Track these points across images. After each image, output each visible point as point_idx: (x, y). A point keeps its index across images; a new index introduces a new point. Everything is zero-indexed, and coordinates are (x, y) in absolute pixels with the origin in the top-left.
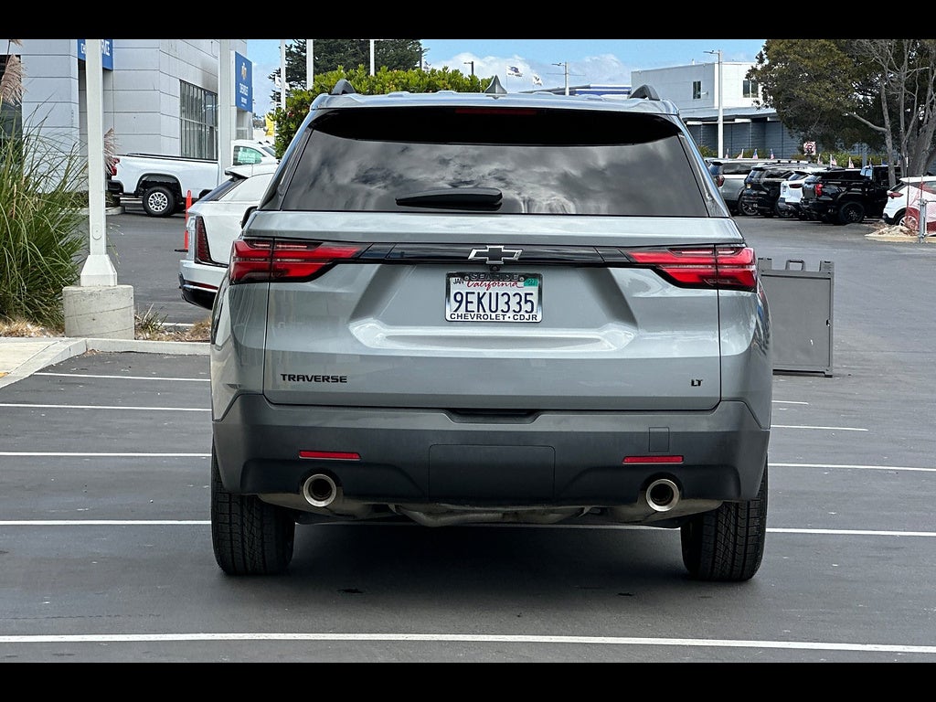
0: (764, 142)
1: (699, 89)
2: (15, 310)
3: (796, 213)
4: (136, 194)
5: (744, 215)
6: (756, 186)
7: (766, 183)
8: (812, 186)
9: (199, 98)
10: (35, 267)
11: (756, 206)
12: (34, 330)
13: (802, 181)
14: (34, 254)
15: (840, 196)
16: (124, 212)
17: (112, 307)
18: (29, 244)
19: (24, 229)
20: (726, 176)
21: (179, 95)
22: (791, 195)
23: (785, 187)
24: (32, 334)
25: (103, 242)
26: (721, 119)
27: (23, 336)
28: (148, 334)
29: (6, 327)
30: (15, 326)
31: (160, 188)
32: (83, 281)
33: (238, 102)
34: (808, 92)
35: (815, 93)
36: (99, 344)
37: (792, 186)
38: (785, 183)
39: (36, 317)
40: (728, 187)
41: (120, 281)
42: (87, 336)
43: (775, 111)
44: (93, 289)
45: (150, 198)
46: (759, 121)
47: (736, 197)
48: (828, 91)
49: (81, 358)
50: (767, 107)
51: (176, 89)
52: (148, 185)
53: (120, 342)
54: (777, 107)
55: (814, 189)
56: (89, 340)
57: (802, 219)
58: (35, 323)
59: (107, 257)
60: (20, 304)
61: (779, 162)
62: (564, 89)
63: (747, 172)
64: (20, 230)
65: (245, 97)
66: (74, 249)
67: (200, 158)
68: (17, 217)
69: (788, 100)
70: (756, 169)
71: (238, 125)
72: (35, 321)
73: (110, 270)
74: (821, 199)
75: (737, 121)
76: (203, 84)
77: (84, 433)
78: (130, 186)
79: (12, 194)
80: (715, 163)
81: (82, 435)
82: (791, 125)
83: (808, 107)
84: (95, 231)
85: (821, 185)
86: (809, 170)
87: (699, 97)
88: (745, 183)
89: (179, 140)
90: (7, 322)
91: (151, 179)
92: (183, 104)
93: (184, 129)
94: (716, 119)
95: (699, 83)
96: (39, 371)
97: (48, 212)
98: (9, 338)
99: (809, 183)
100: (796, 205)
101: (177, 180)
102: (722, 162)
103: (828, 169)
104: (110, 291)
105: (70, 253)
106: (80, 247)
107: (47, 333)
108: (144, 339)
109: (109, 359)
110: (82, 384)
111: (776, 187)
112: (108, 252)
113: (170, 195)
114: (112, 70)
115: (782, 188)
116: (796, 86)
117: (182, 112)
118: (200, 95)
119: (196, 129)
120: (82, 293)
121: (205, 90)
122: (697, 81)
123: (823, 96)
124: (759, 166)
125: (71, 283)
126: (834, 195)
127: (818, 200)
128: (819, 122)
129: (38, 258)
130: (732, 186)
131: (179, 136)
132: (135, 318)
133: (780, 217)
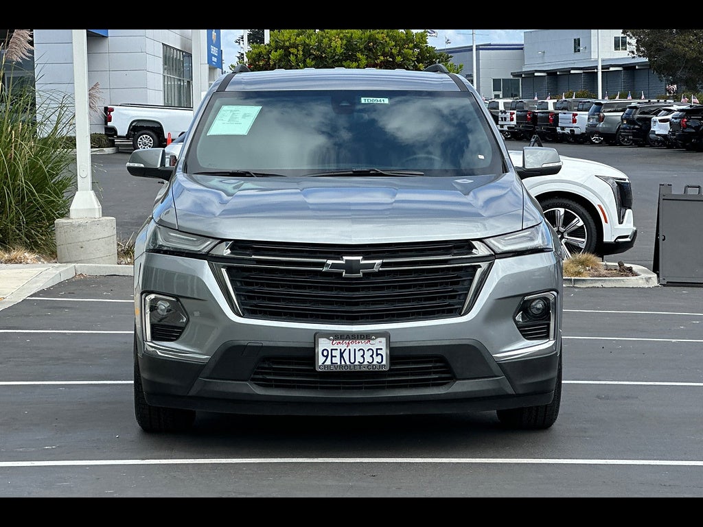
0: (634, 86)
1: (579, 45)
2: (15, 239)
3: (665, 142)
4: (127, 137)
5: (621, 145)
6: (631, 122)
7: (639, 119)
8: (678, 120)
9: (178, 58)
10: (32, 202)
11: (631, 137)
12: (31, 257)
13: (670, 117)
14: (31, 191)
15: (701, 129)
16: (118, 152)
17: (98, 236)
18: (26, 183)
19: (21, 170)
20: (605, 114)
21: (162, 56)
22: (660, 128)
23: (655, 122)
24: (29, 261)
25: (89, 180)
26: (600, 68)
27: (21, 263)
28: (129, 259)
29: (7, 255)
30: (14, 254)
31: (147, 132)
32: (73, 214)
33: (210, 61)
34: (675, 43)
35: (680, 44)
36: (86, 268)
37: (661, 121)
38: (655, 118)
39: (32, 246)
40: (607, 122)
41: (105, 213)
42: (76, 262)
43: (647, 60)
44: (81, 221)
45: (139, 140)
46: (629, 69)
47: (614, 130)
48: (691, 42)
49: (69, 282)
50: (640, 56)
51: (160, 51)
52: (138, 128)
53: (104, 267)
54: (649, 56)
55: (679, 123)
56: (77, 265)
57: (669, 147)
58: (32, 251)
59: (92, 193)
60: (19, 235)
61: (649, 101)
62: (472, 46)
63: (623, 110)
64: (18, 170)
65: (215, 56)
66: (65, 186)
67: (180, 107)
68: (15, 159)
69: (659, 50)
70: (631, 108)
71: (210, 80)
72: (32, 249)
73: (96, 205)
74: (685, 131)
75: (611, 69)
76: (182, 47)
77: (63, 359)
78: (123, 130)
79: (11, 140)
80: (596, 104)
81: (60, 362)
82: (661, 71)
83: (674, 56)
84: (81, 171)
85: (685, 120)
86: (675, 107)
87: (579, 51)
88: (622, 119)
89: (162, 93)
90: (7, 250)
91: (139, 124)
92: (165, 63)
93: (166, 83)
94: (596, 67)
95: (579, 39)
96: (31, 296)
97: (42, 155)
98: (10, 265)
99: (676, 118)
100: (664, 136)
101: (161, 125)
102: (602, 102)
103: (691, 106)
104: (95, 223)
105: (61, 190)
106: (69, 185)
107: (42, 260)
108: (126, 264)
109: (95, 283)
110: (68, 308)
111: (647, 123)
112: (93, 188)
113: (155, 137)
114: (107, 37)
115: (652, 123)
116: (665, 38)
117: (164, 69)
118: (179, 56)
119: (176, 83)
120: (72, 225)
121: (183, 52)
122: (576, 38)
123: (687, 47)
124: (633, 105)
125: (62, 216)
126: (697, 128)
127: (683, 132)
128: (684, 68)
129: (33, 194)
130: (611, 122)
131: (162, 89)
132: (118, 245)
133: (651, 146)
